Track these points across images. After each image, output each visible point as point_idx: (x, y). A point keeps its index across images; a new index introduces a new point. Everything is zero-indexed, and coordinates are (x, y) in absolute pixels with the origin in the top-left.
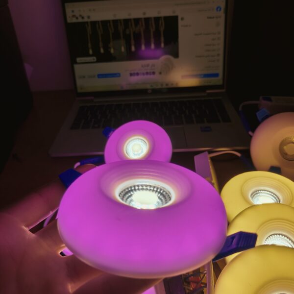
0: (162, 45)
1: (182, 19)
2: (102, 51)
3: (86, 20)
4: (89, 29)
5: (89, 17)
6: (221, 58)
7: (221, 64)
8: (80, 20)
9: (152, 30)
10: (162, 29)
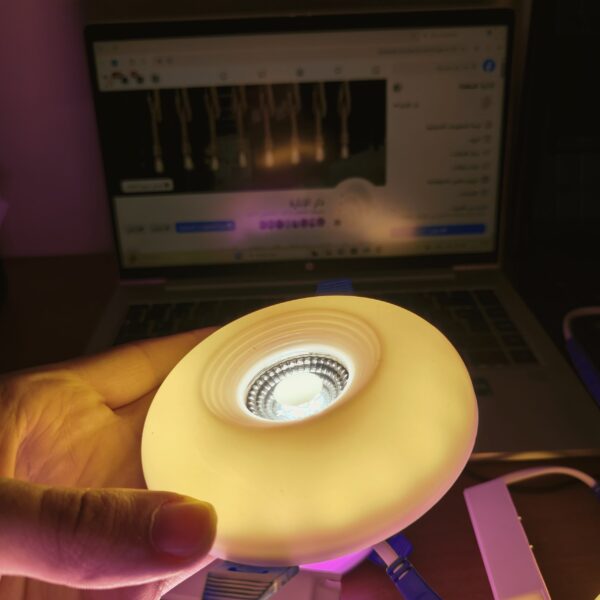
0: (345, 153)
1: (397, 88)
2: (189, 164)
3: (148, 85)
4: (156, 109)
5: (155, 79)
6: (492, 186)
7: (490, 200)
8: (133, 85)
9: (320, 113)
10: (345, 113)
